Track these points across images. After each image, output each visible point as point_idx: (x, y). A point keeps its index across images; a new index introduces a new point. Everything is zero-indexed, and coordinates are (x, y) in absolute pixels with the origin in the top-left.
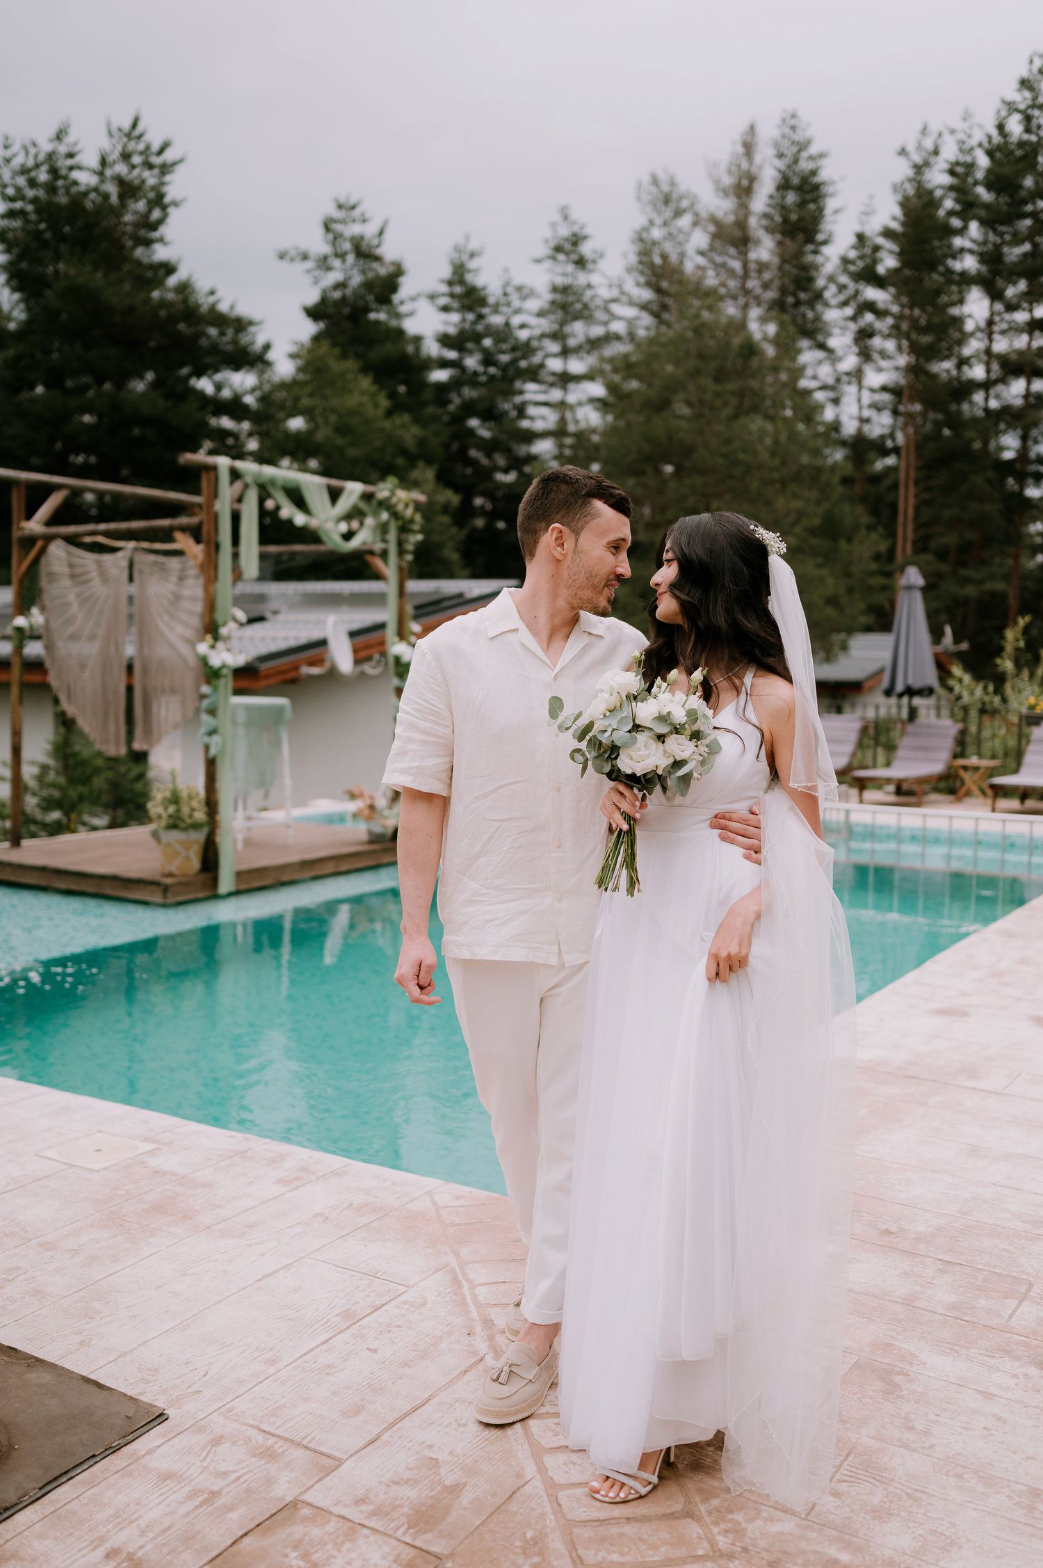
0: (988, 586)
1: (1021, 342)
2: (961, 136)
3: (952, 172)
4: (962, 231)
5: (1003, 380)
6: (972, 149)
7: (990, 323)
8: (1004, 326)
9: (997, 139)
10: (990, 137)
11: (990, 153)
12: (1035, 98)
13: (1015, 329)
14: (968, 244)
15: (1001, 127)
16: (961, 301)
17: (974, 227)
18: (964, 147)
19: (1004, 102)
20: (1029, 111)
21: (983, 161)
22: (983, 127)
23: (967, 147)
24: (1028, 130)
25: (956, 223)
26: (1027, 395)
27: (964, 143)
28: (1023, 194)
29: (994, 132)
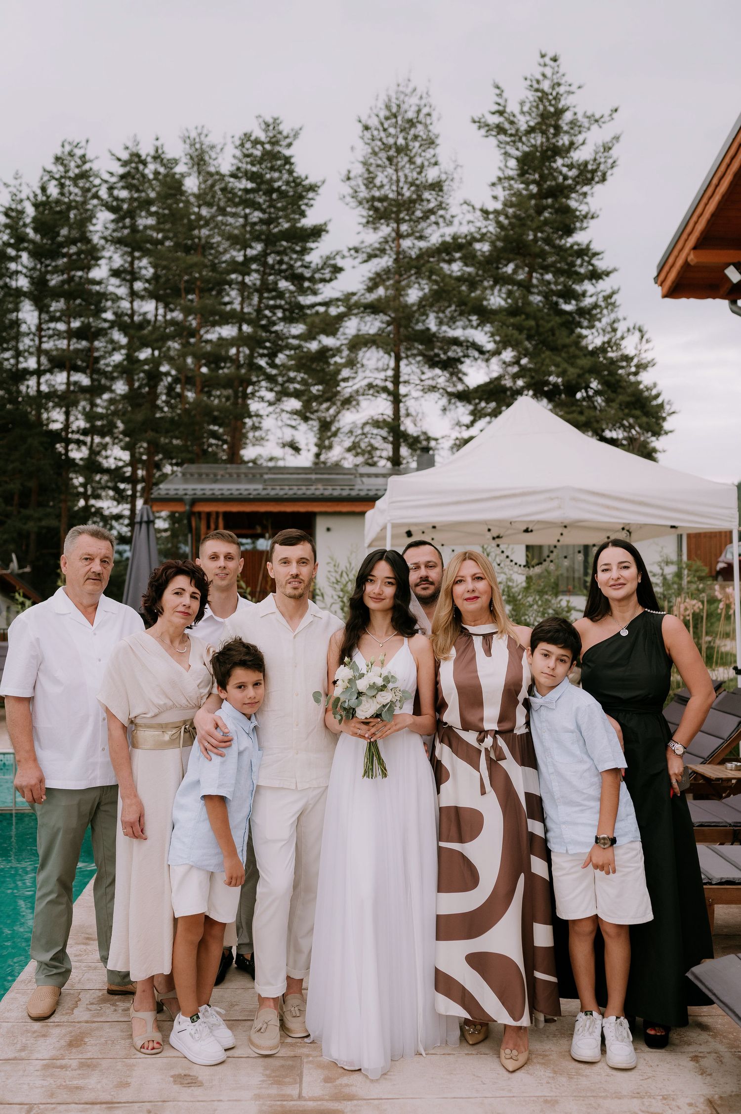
0: (44, 523)
1: (63, 344)
2: (12, 189)
3: (7, 215)
4: (16, 259)
5: (51, 371)
6: (21, 201)
7: (39, 328)
8: (51, 332)
9: (41, 198)
10: (36, 196)
11: (36, 205)
12: (67, 171)
13: (58, 334)
14: (20, 268)
15: (44, 189)
16: (17, 310)
17: (25, 256)
18: (14, 197)
19: (45, 170)
20: (63, 181)
21: (30, 211)
22: (30, 186)
23: (18, 198)
24: (62, 194)
25: (11, 252)
26: (68, 383)
27: (16, 195)
28: (60, 239)
29: (39, 192)
